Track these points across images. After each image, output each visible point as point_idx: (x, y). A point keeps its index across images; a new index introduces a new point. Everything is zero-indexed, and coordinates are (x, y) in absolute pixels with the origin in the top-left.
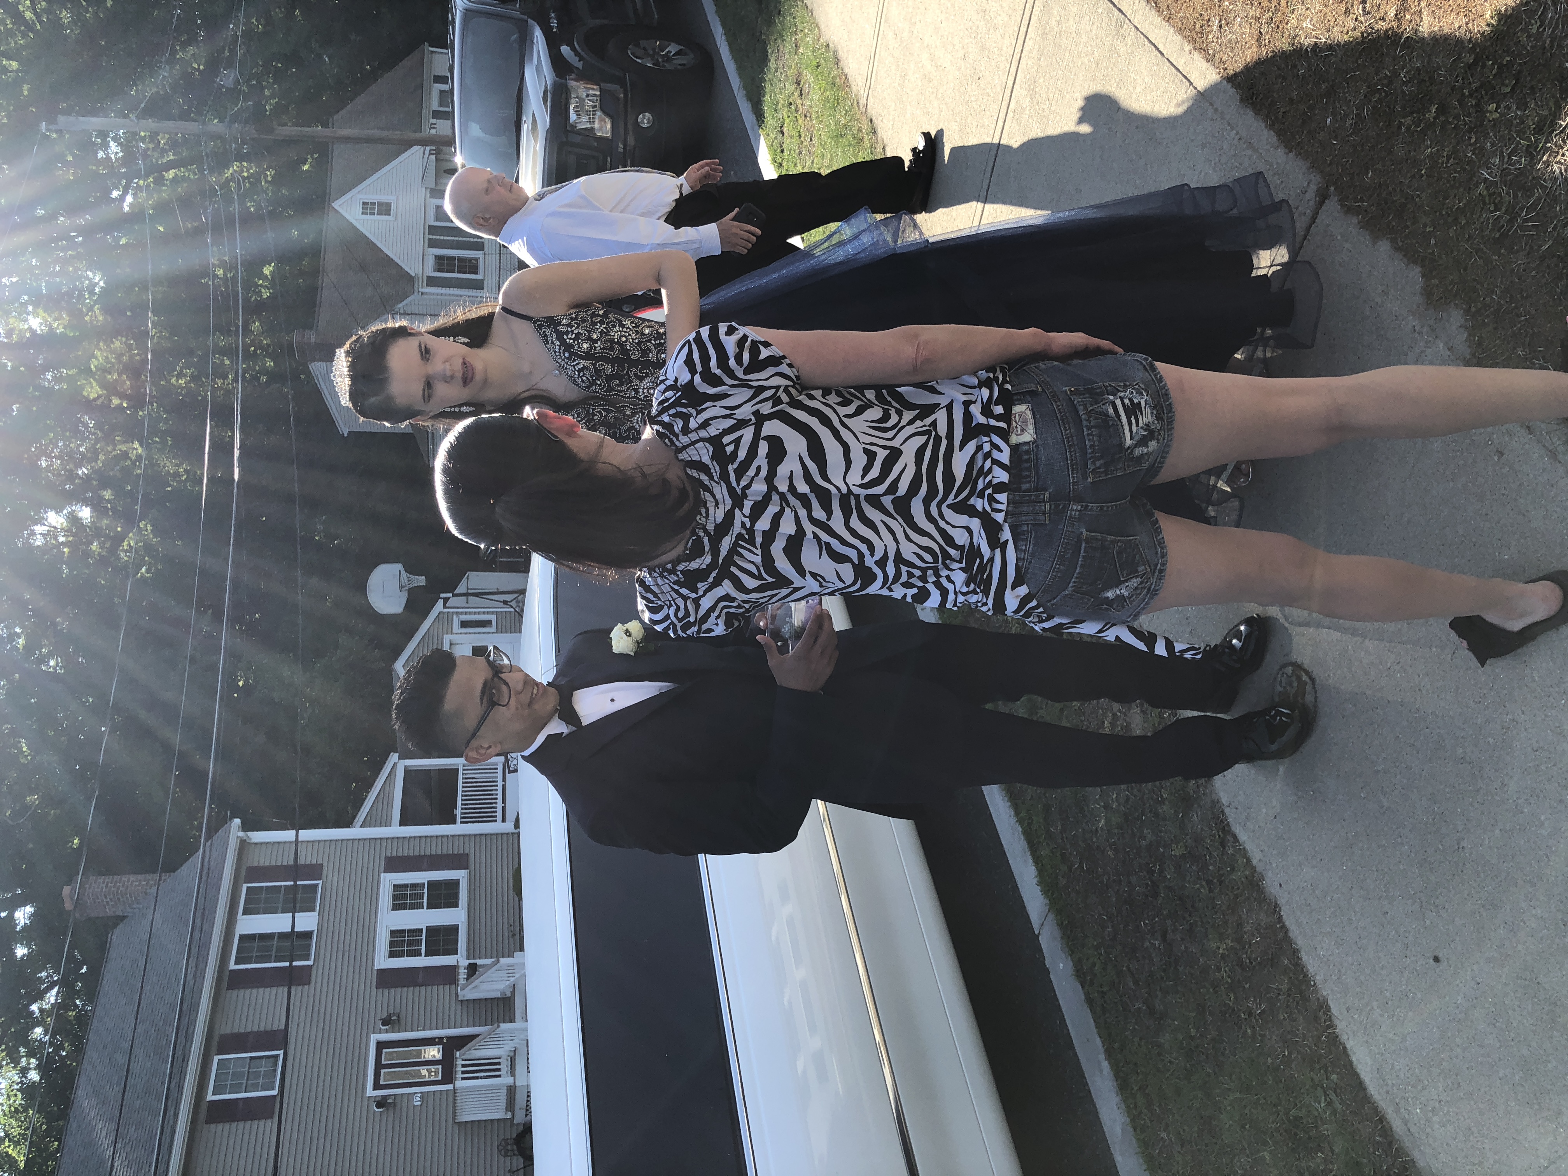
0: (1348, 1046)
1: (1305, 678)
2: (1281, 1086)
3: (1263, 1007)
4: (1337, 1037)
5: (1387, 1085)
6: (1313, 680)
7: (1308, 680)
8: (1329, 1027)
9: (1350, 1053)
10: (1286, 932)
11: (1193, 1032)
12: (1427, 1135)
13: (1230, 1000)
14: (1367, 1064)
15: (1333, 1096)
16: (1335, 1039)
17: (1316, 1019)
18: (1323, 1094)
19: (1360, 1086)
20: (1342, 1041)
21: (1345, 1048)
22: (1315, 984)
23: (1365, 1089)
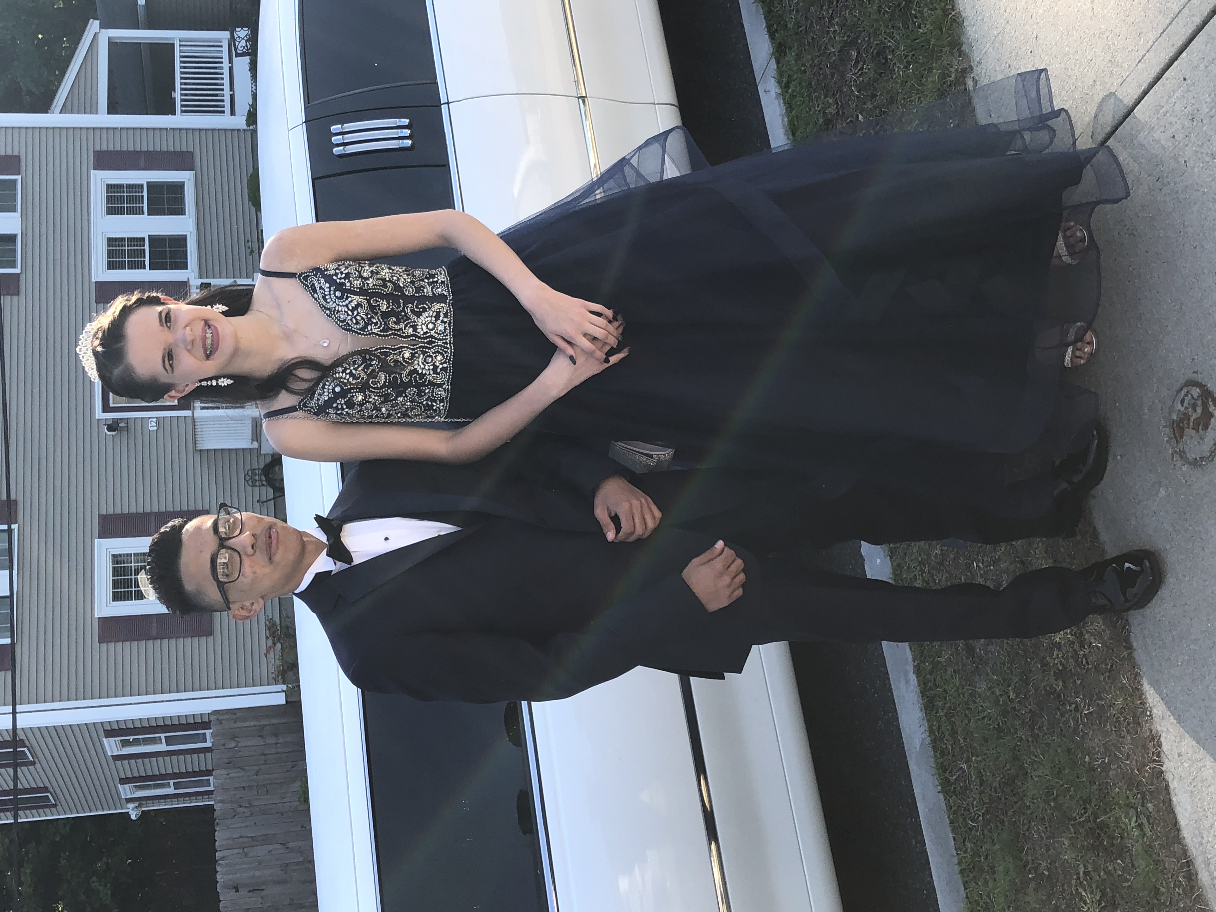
0: (1172, 786)
2: (1095, 787)
3: (1092, 710)
4: (1162, 772)
5: (1202, 837)
8: (1156, 760)
9: (1172, 793)
11: (1012, 695)
13: (1058, 685)
14: (1186, 809)
15: (1145, 821)
16: (1159, 774)
17: (1144, 747)
18: (1135, 814)
19: (1176, 826)
20: (1166, 777)
21: (1167, 786)
22: (1151, 715)
23: (1179, 830)
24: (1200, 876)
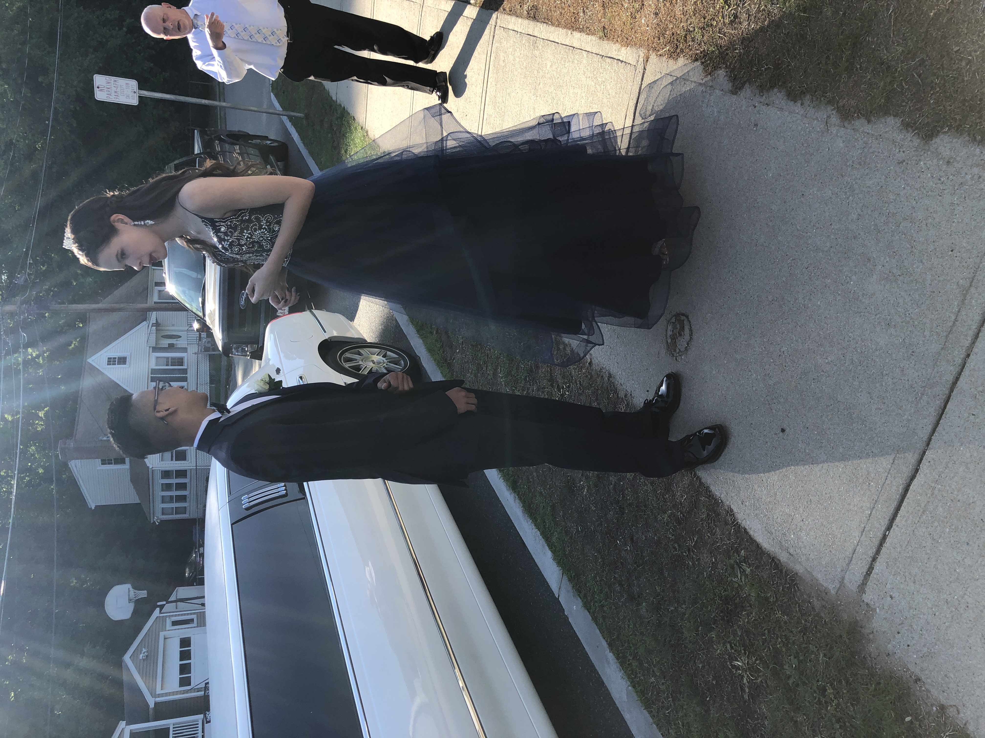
0: (747, 528)
1: (683, 318)
2: (715, 583)
3: (695, 539)
4: (740, 526)
5: (772, 534)
6: (687, 317)
7: (685, 318)
8: (733, 522)
9: (749, 530)
10: (700, 481)
12: (800, 548)
13: (677, 551)
14: (758, 530)
15: (744, 566)
16: (738, 527)
17: (726, 523)
18: (738, 568)
19: (758, 546)
20: (743, 525)
21: (745, 529)
22: (722, 501)
23: (761, 548)
24: (781, 559)
